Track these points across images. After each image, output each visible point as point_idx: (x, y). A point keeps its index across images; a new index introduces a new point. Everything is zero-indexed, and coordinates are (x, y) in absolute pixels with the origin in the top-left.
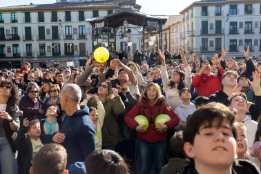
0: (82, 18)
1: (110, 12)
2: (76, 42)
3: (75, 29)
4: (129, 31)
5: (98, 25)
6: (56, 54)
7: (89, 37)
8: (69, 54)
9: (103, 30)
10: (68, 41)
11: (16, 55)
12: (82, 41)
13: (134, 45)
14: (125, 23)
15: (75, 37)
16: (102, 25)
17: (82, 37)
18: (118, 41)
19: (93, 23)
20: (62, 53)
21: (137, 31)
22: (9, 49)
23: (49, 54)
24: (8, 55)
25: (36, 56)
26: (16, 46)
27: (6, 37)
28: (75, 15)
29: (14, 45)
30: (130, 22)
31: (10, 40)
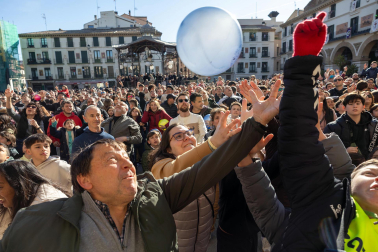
0: (109, 43)
1: (134, 38)
2: (105, 66)
3: (103, 54)
4: (151, 56)
5: (123, 52)
6: (86, 76)
7: (116, 61)
8: (99, 76)
9: (128, 55)
10: (97, 65)
11: (49, 78)
12: (110, 65)
13: (157, 68)
14: (147, 49)
15: (104, 61)
16: (126, 51)
17: (110, 60)
18: (143, 64)
19: (118, 49)
20: (93, 75)
21: (157, 56)
22: (41, 72)
23: (80, 76)
24: (40, 78)
25: (67, 78)
26: (48, 69)
27: (38, 61)
28: (102, 41)
29: (46, 69)
30: (150, 49)
31: (41, 63)
